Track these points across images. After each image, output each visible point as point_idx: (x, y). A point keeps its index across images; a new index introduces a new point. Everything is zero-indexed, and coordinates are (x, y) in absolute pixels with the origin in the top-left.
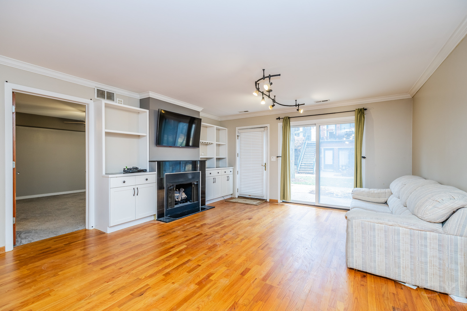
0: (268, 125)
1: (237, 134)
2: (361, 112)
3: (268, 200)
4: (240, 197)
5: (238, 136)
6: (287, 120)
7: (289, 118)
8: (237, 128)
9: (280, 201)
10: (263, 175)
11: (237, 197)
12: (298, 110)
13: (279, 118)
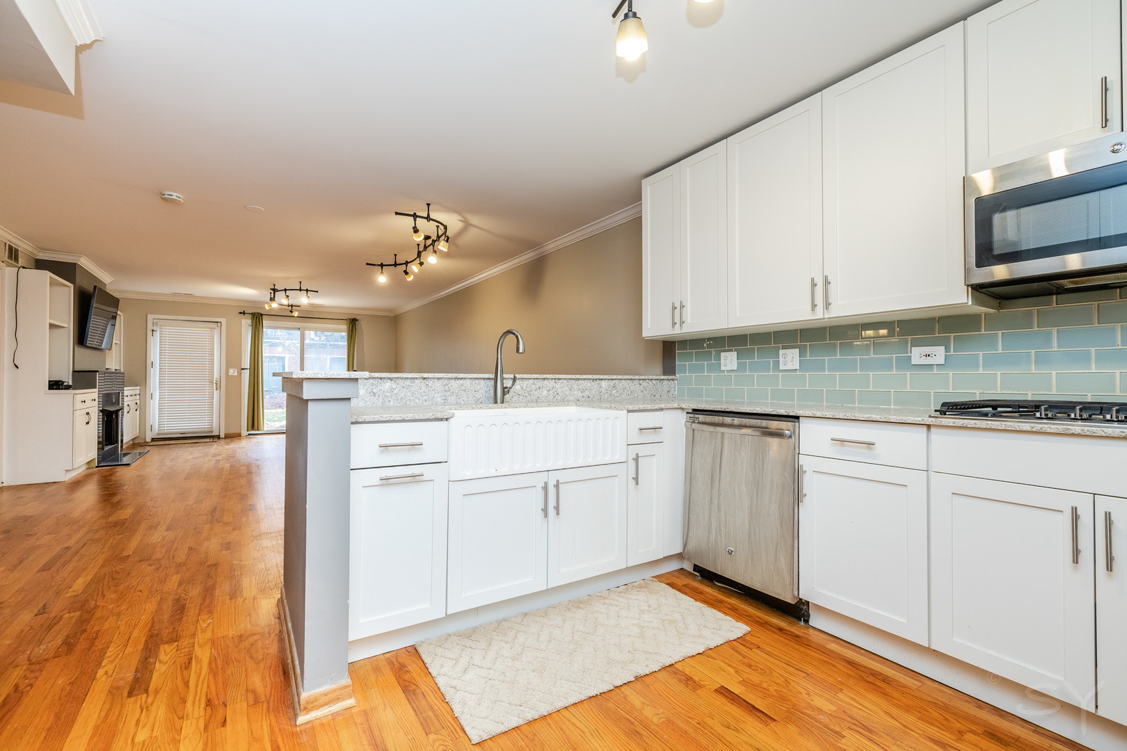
0: (223, 320)
1: (150, 327)
2: (353, 323)
3: (222, 435)
4: (153, 440)
5: (153, 331)
6: (258, 319)
7: (262, 315)
8: (150, 317)
9: (244, 432)
10: (213, 397)
11: (148, 439)
12: (291, 312)
13: (244, 313)
